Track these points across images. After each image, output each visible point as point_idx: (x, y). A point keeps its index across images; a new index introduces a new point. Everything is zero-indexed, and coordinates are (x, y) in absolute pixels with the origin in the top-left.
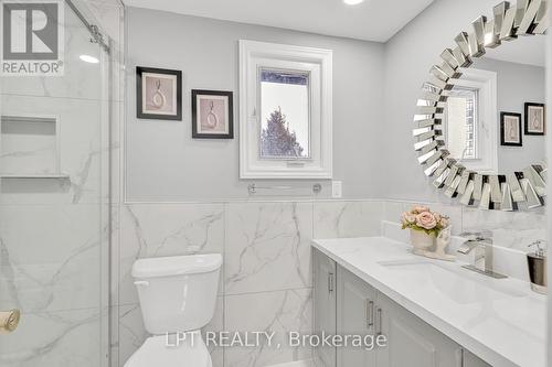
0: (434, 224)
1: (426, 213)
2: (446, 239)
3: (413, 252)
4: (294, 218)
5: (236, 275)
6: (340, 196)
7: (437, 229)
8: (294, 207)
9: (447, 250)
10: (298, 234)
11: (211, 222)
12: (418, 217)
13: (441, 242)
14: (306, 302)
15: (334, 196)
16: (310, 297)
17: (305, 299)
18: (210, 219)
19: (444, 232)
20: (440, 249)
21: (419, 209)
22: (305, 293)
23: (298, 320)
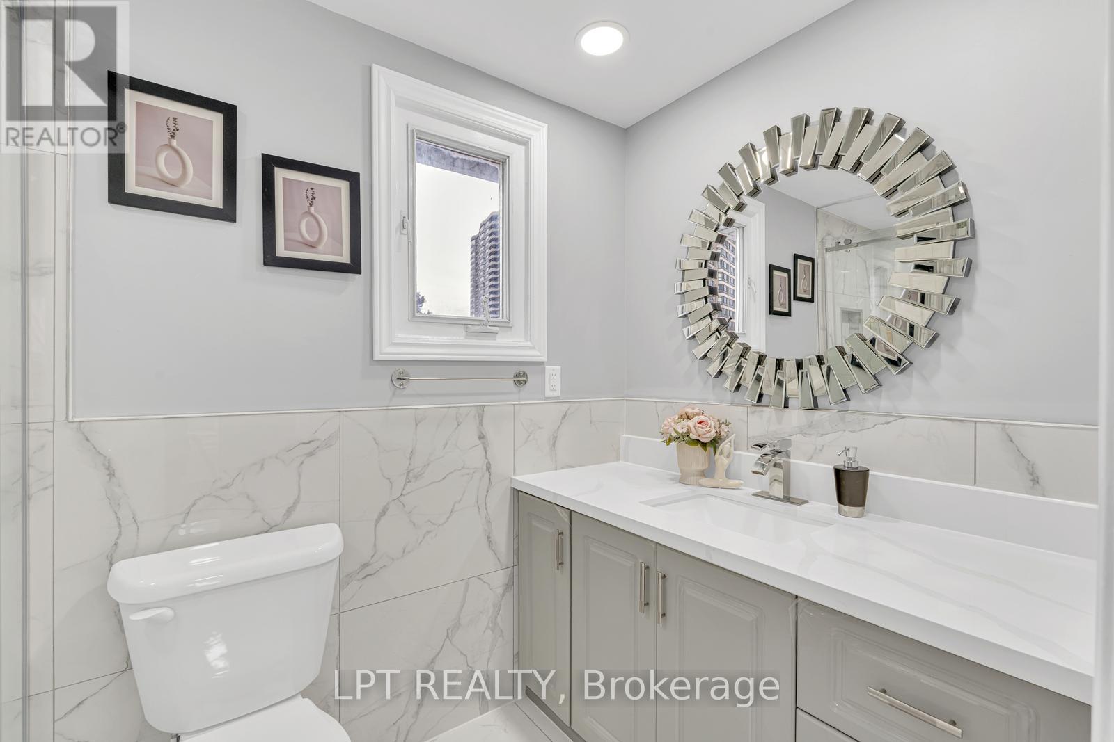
0: (713, 434)
1: (702, 418)
2: (728, 457)
3: (682, 481)
4: (482, 437)
5: (365, 566)
6: (558, 394)
7: (715, 442)
8: (481, 416)
9: (728, 474)
10: (488, 469)
11: (311, 454)
12: (691, 423)
13: (722, 461)
14: (503, 595)
15: (548, 393)
16: (509, 585)
17: (500, 591)
18: (309, 448)
19: (725, 446)
20: (720, 472)
21: (689, 410)
22: (499, 579)
23: (489, 632)
